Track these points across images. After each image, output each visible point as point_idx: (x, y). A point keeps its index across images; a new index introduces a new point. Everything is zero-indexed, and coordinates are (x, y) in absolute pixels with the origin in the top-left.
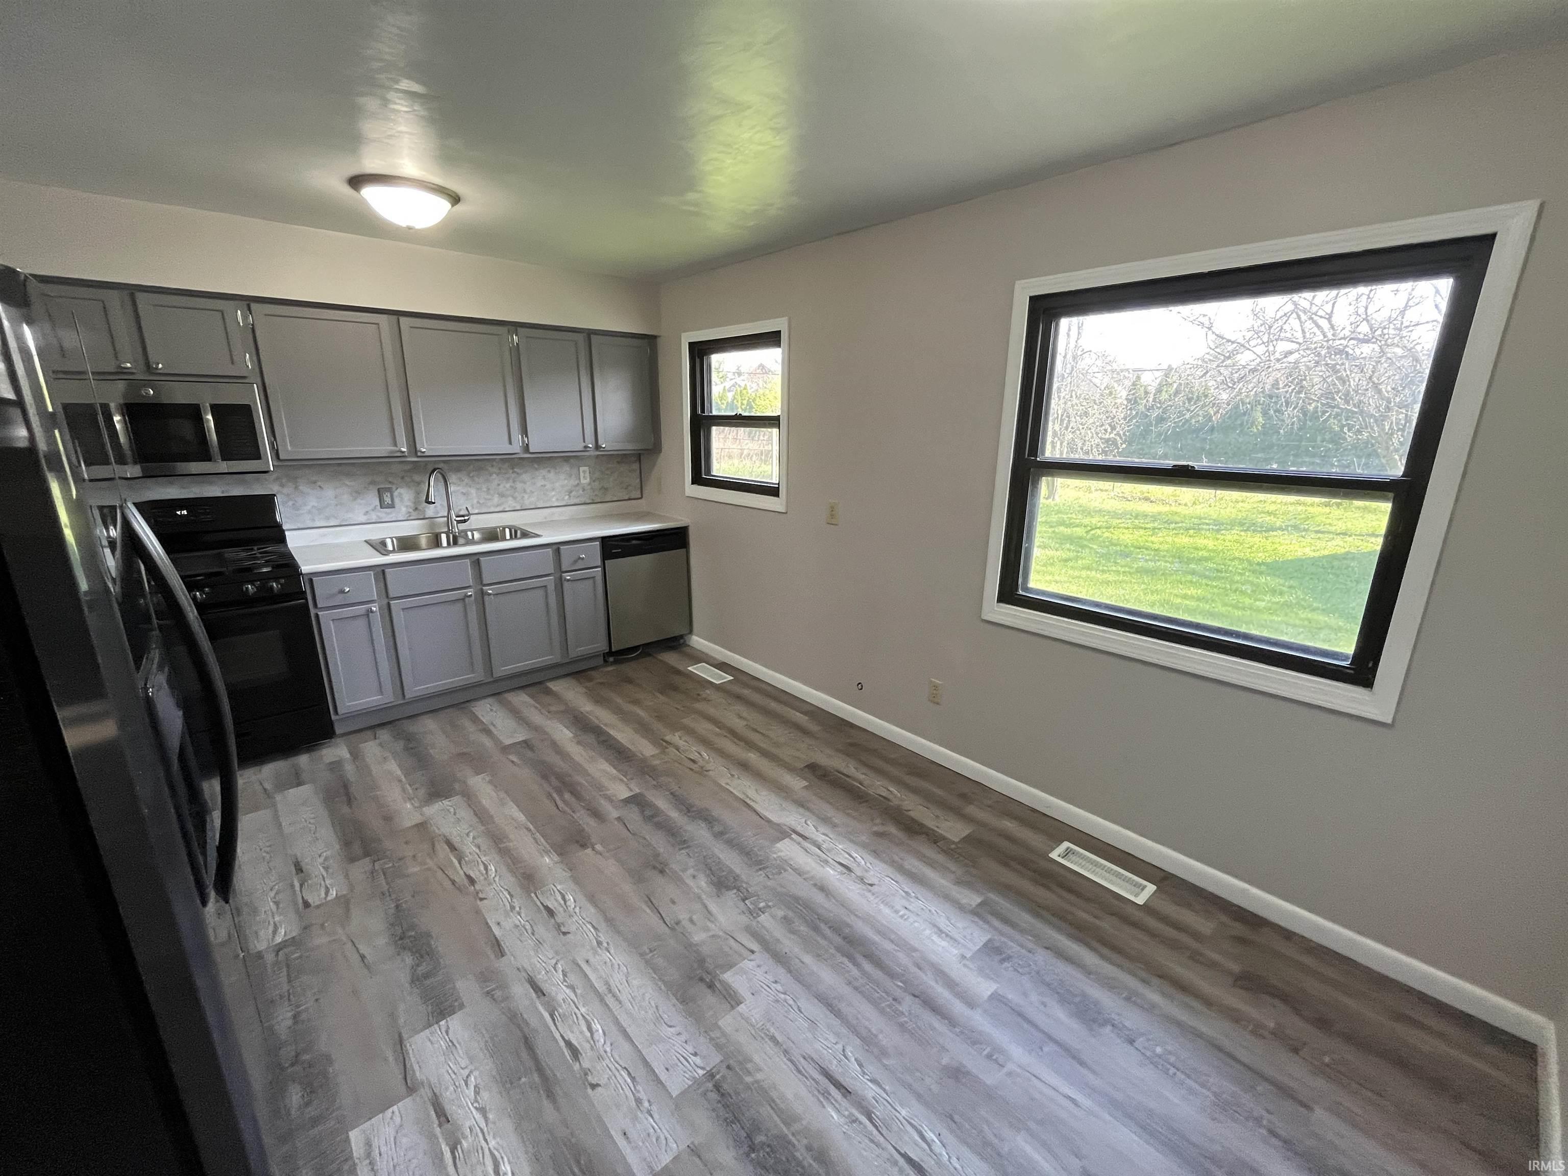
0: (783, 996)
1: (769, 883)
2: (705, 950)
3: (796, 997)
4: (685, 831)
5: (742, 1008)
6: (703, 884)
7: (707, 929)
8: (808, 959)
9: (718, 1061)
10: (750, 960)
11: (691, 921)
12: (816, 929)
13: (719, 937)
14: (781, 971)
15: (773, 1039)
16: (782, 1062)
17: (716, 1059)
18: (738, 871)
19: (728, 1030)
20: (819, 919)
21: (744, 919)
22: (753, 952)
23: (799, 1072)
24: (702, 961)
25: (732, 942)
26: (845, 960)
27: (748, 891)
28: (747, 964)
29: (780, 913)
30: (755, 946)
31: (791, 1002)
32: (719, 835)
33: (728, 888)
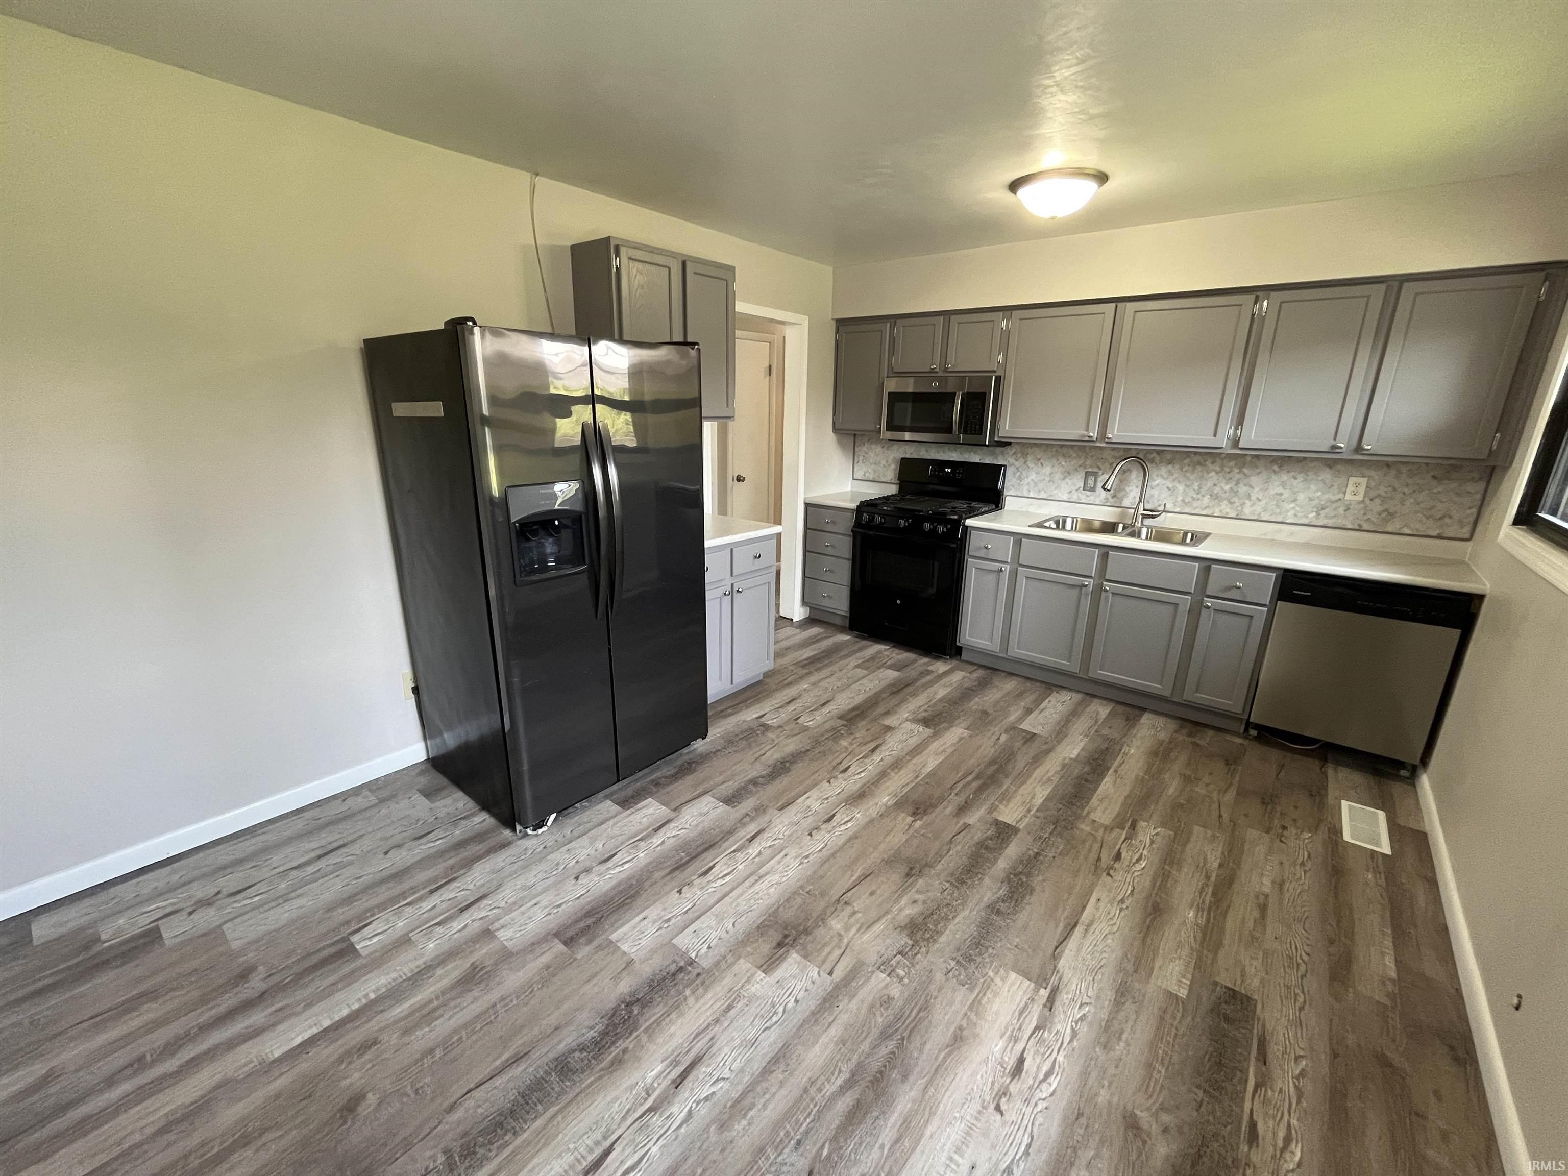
0: (781, 1009)
1: (939, 976)
2: (820, 932)
3: (781, 1025)
4: (981, 880)
5: (760, 975)
6: (908, 911)
7: (847, 928)
8: (835, 1031)
9: (704, 966)
10: (819, 973)
11: (854, 913)
12: (885, 1035)
13: (841, 940)
14: (813, 1004)
15: (729, 1008)
16: (706, 1017)
17: (705, 963)
18: (943, 939)
19: (736, 968)
20: (903, 1039)
21: (872, 958)
22: (830, 974)
23: (697, 1035)
24: (807, 932)
25: (838, 952)
26: (845, 1076)
27: (916, 954)
28: (813, 972)
29: (895, 991)
30: (839, 973)
31: (775, 1019)
32: (993, 909)
33: (911, 935)
